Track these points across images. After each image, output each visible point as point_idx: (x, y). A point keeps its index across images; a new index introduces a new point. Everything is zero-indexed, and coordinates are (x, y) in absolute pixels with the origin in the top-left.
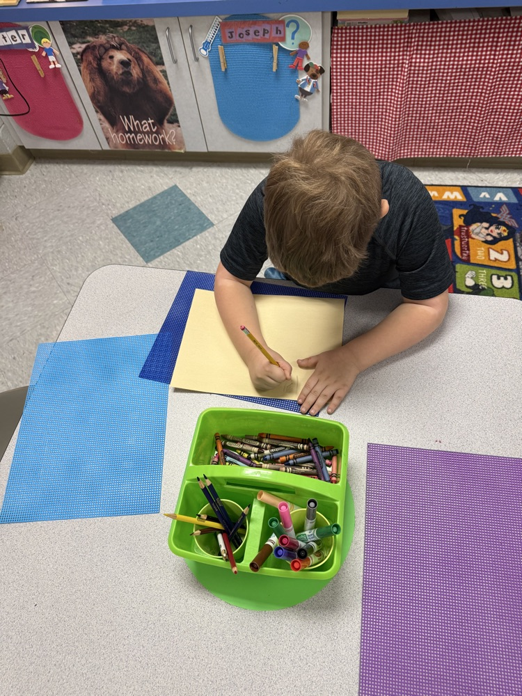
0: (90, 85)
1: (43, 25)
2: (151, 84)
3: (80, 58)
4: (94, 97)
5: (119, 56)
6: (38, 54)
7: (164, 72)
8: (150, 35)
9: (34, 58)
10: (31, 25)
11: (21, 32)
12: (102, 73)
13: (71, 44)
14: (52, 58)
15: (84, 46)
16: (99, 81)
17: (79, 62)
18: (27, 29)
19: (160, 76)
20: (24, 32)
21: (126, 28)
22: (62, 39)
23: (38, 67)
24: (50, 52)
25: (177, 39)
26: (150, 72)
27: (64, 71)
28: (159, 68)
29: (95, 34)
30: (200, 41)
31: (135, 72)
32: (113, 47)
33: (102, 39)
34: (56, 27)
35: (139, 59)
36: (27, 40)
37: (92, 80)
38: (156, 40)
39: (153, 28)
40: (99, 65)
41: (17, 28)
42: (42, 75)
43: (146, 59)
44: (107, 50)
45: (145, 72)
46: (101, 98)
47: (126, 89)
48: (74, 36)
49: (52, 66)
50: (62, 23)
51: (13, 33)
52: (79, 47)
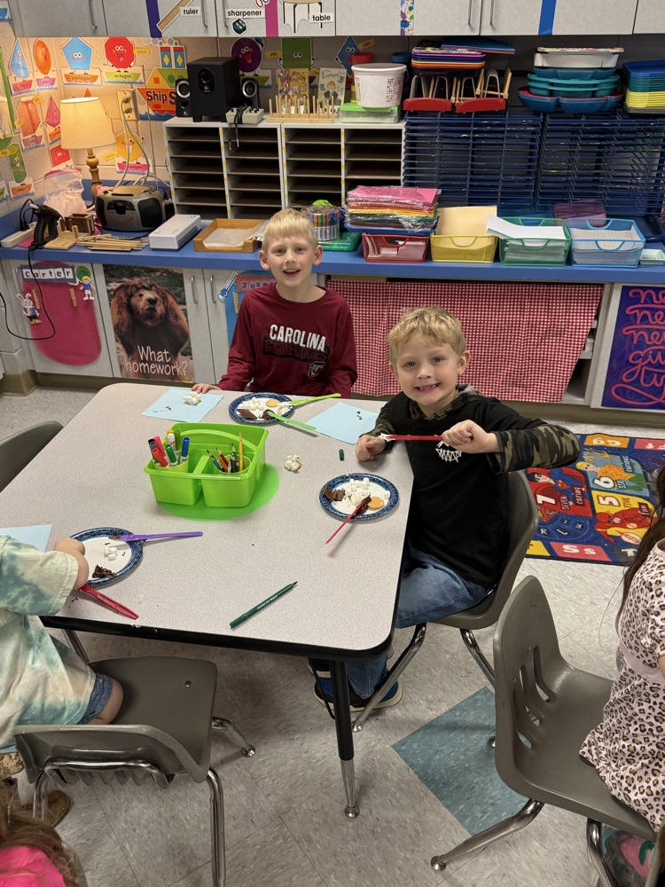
0: (116, 317)
1: (88, 266)
2: (172, 320)
3: (112, 295)
4: (117, 328)
5: (148, 295)
6: (76, 288)
7: (185, 311)
8: (177, 281)
9: (72, 291)
10: (77, 265)
11: (66, 270)
12: (131, 309)
13: (107, 282)
14: (87, 292)
15: (119, 285)
16: (125, 314)
17: (110, 297)
18: (73, 268)
19: (181, 314)
20: (70, 270)
21: (158, 274)
22: (101, 278)
23: (74, 298)
24: (88, 287)
25: (200, 285)
26: (172, 309)
27: (96, 304)
28: (182, 307)
29: (131, 276)
30: (219, 288)
31: (160, 309)
32: (144, 288)
33: (136, 280)
34: (99, 269)
35: (164, 298)
36: (71, 276)
37: (119, 313)
38: (182, 285)
39: (181, 276)
40: (129, 301)
41: (64, 266)
42: (75, 305)
43: (171, 299)
44: (138, 289)
45: (168, 309)
46: (123, 329)
47: (149, 323)
48: (113, 276)
49: (86, 298)
50: (105, 266)
51: (60, 270)
52: (114, 285)
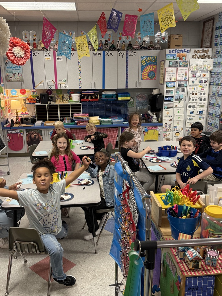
0: (27, 140)
1: (22, 130)
2: (39, 139)
4: (27, 142)
5: (35, 134)
6: (19, 134)
7: (42, 137)
8: (41, 131)
10: (20, 130)
12: (31, 137)
13: (26, 133)
14: (22, 135)
16: (29, 139)
17: (26, 136)
19: (41, 138)
21: (37, 130)
22: (25, 132)
23: (19, 136)
24: (22, 134)
25: (45, 132)
26: (40, 137)
27: (23, 137)
28: (42, 136)
29: (31, 131)
30: (49, 132)
31: (37, 137)
32: (34, 133)
33: (32, 132)
34: (25, 130)
35: (38, 135)
36: (18, 132)
37: (28, 139)
38: (42, 132)
39: (42, 130)
40: (30, 136)
41: (17, 130)
42: (19, 138)
43: (39, 135)
44: (33, 134)
45: (39, 137)
46: (29, 142)
47: (34, 140)
48: (27, 131)
52: (27, 133)
